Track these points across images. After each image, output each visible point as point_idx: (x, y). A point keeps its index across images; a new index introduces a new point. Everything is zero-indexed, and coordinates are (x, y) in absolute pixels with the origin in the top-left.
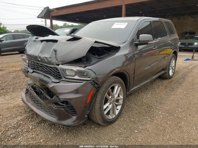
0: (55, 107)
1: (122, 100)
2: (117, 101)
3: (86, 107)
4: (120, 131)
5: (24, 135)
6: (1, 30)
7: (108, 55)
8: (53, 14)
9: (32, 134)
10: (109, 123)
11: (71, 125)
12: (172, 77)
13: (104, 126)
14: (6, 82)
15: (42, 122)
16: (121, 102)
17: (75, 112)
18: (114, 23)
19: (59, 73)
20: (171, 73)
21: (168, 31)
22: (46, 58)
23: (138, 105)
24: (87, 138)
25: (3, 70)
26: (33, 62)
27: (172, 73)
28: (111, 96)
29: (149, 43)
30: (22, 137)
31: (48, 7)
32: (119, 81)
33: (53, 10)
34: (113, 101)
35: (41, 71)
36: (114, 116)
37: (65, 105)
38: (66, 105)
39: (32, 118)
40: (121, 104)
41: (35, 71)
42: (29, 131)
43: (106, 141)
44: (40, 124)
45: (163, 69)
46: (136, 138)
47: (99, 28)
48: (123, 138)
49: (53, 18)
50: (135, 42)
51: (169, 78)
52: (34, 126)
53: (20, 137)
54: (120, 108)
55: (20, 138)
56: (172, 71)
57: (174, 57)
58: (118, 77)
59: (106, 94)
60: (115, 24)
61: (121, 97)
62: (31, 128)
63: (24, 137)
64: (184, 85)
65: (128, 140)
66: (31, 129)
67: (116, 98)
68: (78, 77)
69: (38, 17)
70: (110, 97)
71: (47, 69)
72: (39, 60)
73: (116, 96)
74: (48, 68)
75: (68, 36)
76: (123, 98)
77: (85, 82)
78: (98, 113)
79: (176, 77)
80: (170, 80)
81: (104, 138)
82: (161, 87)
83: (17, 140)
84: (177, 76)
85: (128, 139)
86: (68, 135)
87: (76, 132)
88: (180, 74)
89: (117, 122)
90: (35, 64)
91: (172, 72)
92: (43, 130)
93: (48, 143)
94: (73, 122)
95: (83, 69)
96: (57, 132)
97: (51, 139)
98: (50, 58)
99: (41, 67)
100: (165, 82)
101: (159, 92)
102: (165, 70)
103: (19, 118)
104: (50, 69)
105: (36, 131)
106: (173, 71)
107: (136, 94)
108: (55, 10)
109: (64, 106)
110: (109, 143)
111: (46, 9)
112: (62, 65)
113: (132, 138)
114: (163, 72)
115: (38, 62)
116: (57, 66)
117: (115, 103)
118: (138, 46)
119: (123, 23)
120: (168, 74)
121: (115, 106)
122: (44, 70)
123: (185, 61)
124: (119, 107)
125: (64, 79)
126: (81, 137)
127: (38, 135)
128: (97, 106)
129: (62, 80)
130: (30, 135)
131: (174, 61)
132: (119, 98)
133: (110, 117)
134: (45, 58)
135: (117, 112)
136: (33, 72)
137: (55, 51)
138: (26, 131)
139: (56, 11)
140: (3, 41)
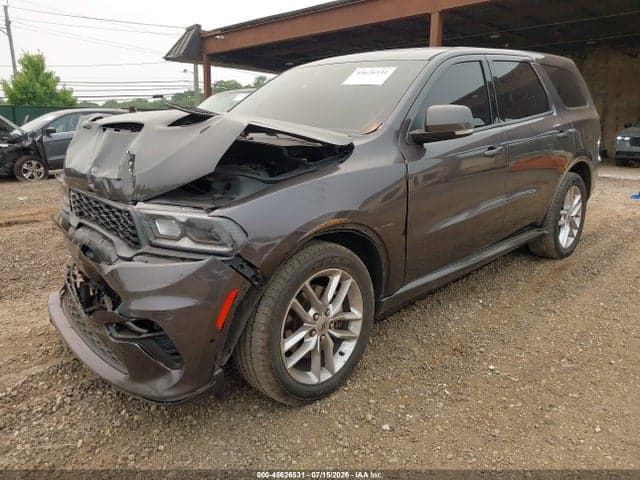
0: (114, 336)
1: (359, 324)
2: (343, 325)
3: (212, 341)
4: (340, 426)
5: (35, 423)
6: (58, 100)
7: (304, 171)
8: (213, 47)
9: (58, 422)
10: (308, 397)
11: (166, 398)
12: (572, 252)
13: (291, 407)
14: (33, 257)
15: (97, 386)
16: (356, 329)
17: (177, 357)
18: (355, 69)
19: (133, 228)
20: (564, 238)
21: (557, 96)
22: (109, 181)
23: (425, 341)
24: (223, 443)
25: (37, 221)
26: (79, 194)
27: (572, 240)
28: (316, 309)
29: (458, 133)
30: (25, 429)
31: (198, 26)
32: (342, 259)
33: (212, 35)
34: (324, 326)
35: (96, 220)
36: (326, 376)
37: (146, 331)
38: (148, 333)
39: (74, 370)
40: (354, 338)
41: (83, 221)
42: (52, 412)
43: (282, 456)
44: (90, 393)
45: (533, 226)
46: (384, 454)
47: (305, 86)
48: (340, 449)
49: (213, 60)
50: (411, 130)
51: (555, 255)
52: (71, 396)
53: (19, 430)
54: (352, 350)
55: (17, 432)
56: (571, 232)
57: (575, 182)
58: (339, 246)
59: (294, 300)
60: (356, 72)
61: (356, 313)
62: (58, 402)
63: (31, 427)
64: (605, 279)
65: (355, 456)
66: (60, 406)
67: (335, 316)
68: (192, 243)
69: (167, 59)
70: (312, 312)
71: (109, 218)
72: (92, 186)
73: (334, 309)
74: (113, 212)
75: (173, 111)
76: (364, 315)
77: (208, 259)
78: (261, 363)
79: (587, 251)
80: (559, 263)
81: (278, 446)
82: (522, 285)
83: (7, 439)
84: (590, 251)
85: (356, 452)
86: (168, 430)
87: (195, 422)
88: (603, 244)
89: (336, 396)
90: (91, 204)
91: (571, 235)
92: (95, 410)
93: (97, 451)
94: (172, 388)
95: (205, 216)
96: (136, 417)
97: (110, 441)
98: (119, 180)
99: (96, 208)
100: (543, 269)
101: (510, 303)
102: (541, 226)
103: (36, 370)
104: (117, 217)
105: (72, 413)
106: (575, 232)
107: (429, 306)
108: (220, 34)
109: (140, 334)
110: (290, 463)
111: (192, 32)
112: (146, 201)
113: (368, 451)
114: (533, 234)
115: (89, 194)
116: (130, 208)
117: (331, 332)
118: (425, 145)
119: (380, 69)
120: (552, 242)
121: (331, 343)
122: (103, 218)
123: (634, 200)
124: (348, 348)
125: (146, 248)
126: (207, 438)
127: (74, 424)
128: (258, 339)
129: (140, 251)
130: (49, 425)
131: (578, 197)
132: (347, 316)
133: (312, 378)
134: (104, 180)
135: (339, 363)
136: (80, 225)
137: (133, 158)
138: (41, 411)
139: (222, 37)
140: (54, 131)
